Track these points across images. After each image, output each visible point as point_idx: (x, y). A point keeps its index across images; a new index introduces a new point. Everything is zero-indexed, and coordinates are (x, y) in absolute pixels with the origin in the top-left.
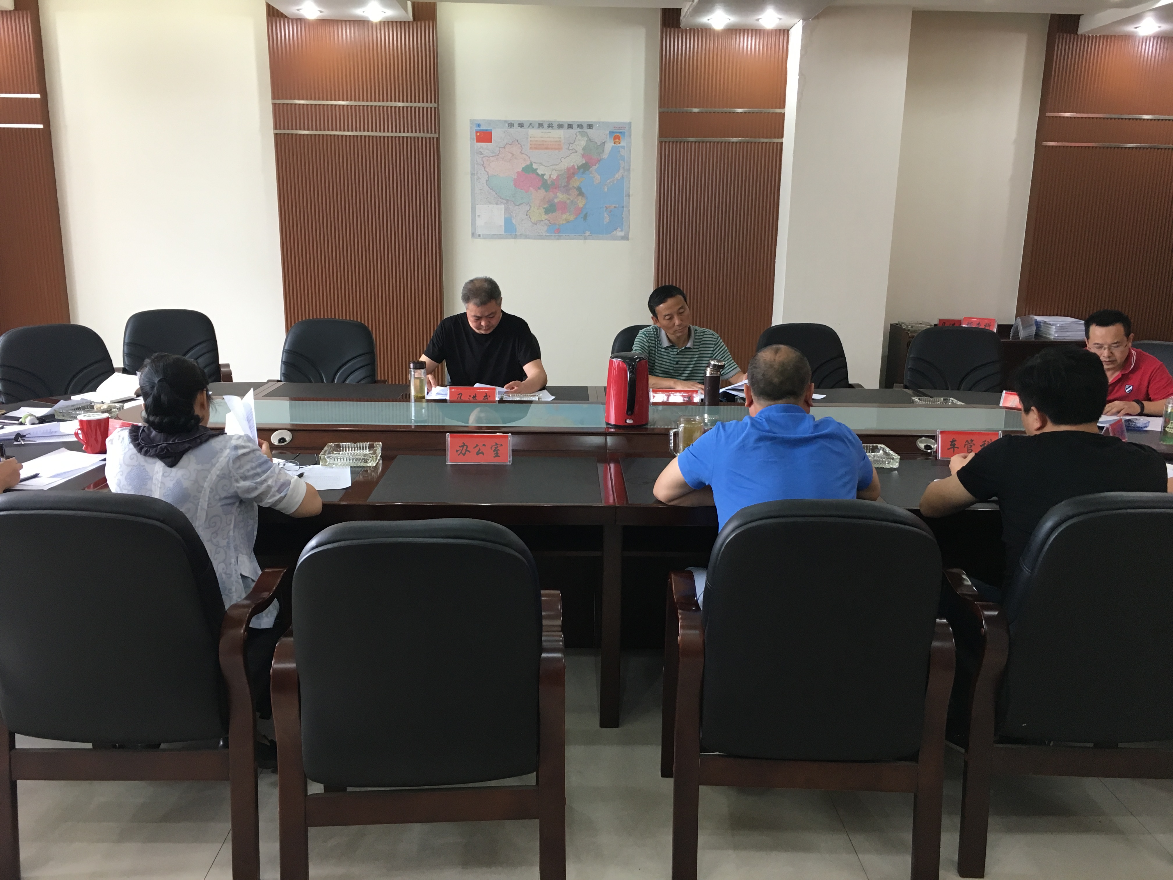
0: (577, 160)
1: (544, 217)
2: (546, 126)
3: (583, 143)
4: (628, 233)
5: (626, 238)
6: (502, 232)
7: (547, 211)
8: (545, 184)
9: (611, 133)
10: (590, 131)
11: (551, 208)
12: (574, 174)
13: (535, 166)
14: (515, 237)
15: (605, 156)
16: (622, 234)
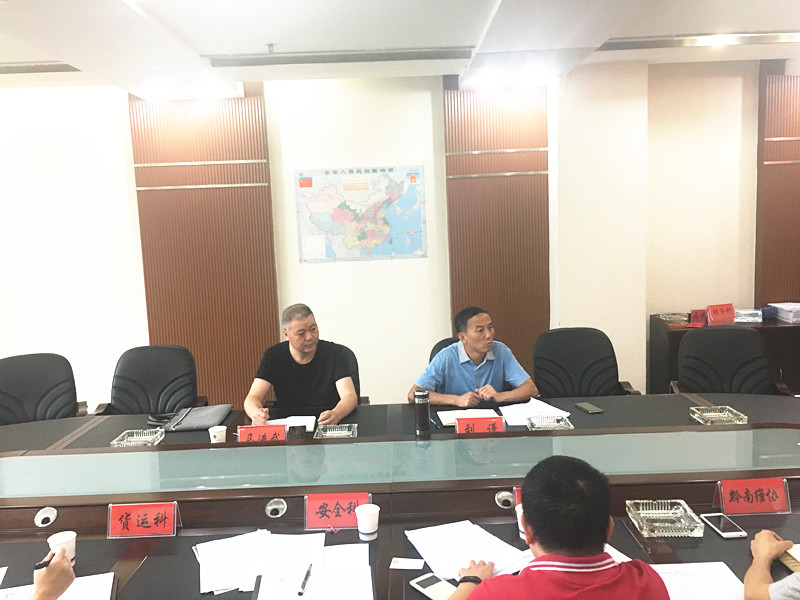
0: (382, 197)
1: (358, 243)
2: (355, 172)
3: (386, 184)
4: (426, 252)
5: (424, 256)
6: (324, 256)
7: (360, 239)
8: (357, 218)
9: (408, 174)
10: (390, 174)
11: (362, 236)
12: (380, 208)
13: (348, 204)
14: (335, 260)
15: (404, 192)
16: (422, 253)
